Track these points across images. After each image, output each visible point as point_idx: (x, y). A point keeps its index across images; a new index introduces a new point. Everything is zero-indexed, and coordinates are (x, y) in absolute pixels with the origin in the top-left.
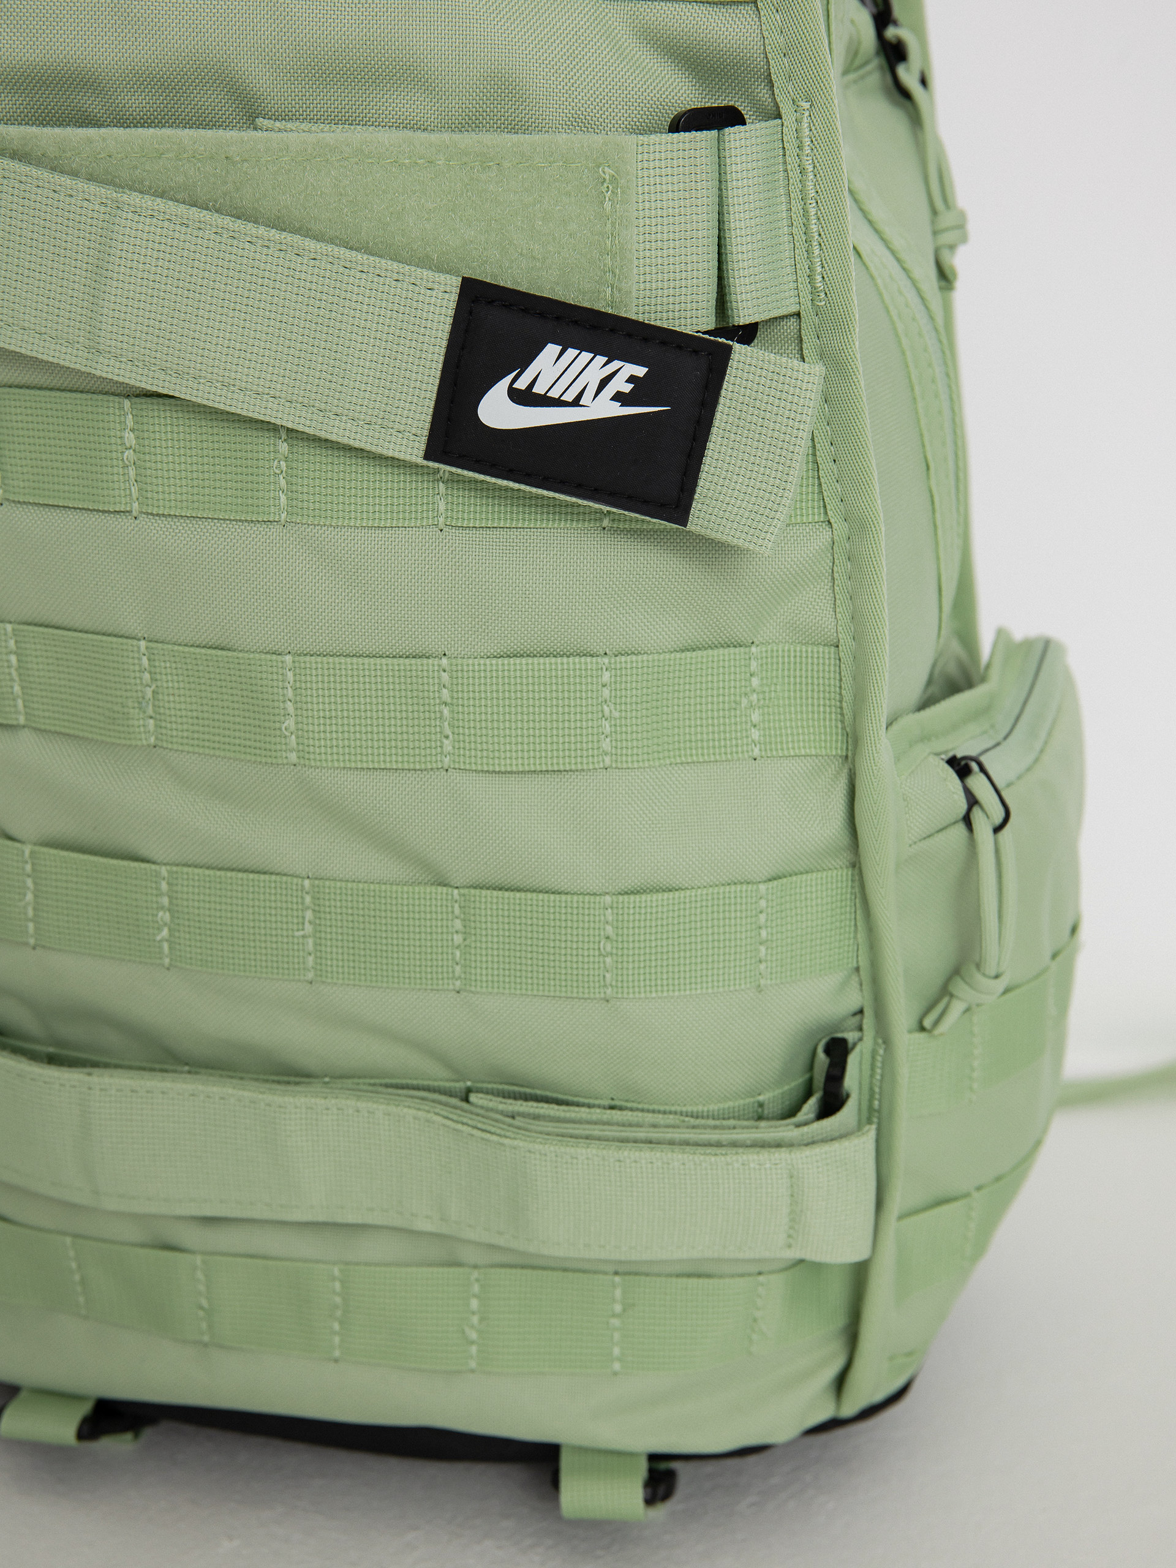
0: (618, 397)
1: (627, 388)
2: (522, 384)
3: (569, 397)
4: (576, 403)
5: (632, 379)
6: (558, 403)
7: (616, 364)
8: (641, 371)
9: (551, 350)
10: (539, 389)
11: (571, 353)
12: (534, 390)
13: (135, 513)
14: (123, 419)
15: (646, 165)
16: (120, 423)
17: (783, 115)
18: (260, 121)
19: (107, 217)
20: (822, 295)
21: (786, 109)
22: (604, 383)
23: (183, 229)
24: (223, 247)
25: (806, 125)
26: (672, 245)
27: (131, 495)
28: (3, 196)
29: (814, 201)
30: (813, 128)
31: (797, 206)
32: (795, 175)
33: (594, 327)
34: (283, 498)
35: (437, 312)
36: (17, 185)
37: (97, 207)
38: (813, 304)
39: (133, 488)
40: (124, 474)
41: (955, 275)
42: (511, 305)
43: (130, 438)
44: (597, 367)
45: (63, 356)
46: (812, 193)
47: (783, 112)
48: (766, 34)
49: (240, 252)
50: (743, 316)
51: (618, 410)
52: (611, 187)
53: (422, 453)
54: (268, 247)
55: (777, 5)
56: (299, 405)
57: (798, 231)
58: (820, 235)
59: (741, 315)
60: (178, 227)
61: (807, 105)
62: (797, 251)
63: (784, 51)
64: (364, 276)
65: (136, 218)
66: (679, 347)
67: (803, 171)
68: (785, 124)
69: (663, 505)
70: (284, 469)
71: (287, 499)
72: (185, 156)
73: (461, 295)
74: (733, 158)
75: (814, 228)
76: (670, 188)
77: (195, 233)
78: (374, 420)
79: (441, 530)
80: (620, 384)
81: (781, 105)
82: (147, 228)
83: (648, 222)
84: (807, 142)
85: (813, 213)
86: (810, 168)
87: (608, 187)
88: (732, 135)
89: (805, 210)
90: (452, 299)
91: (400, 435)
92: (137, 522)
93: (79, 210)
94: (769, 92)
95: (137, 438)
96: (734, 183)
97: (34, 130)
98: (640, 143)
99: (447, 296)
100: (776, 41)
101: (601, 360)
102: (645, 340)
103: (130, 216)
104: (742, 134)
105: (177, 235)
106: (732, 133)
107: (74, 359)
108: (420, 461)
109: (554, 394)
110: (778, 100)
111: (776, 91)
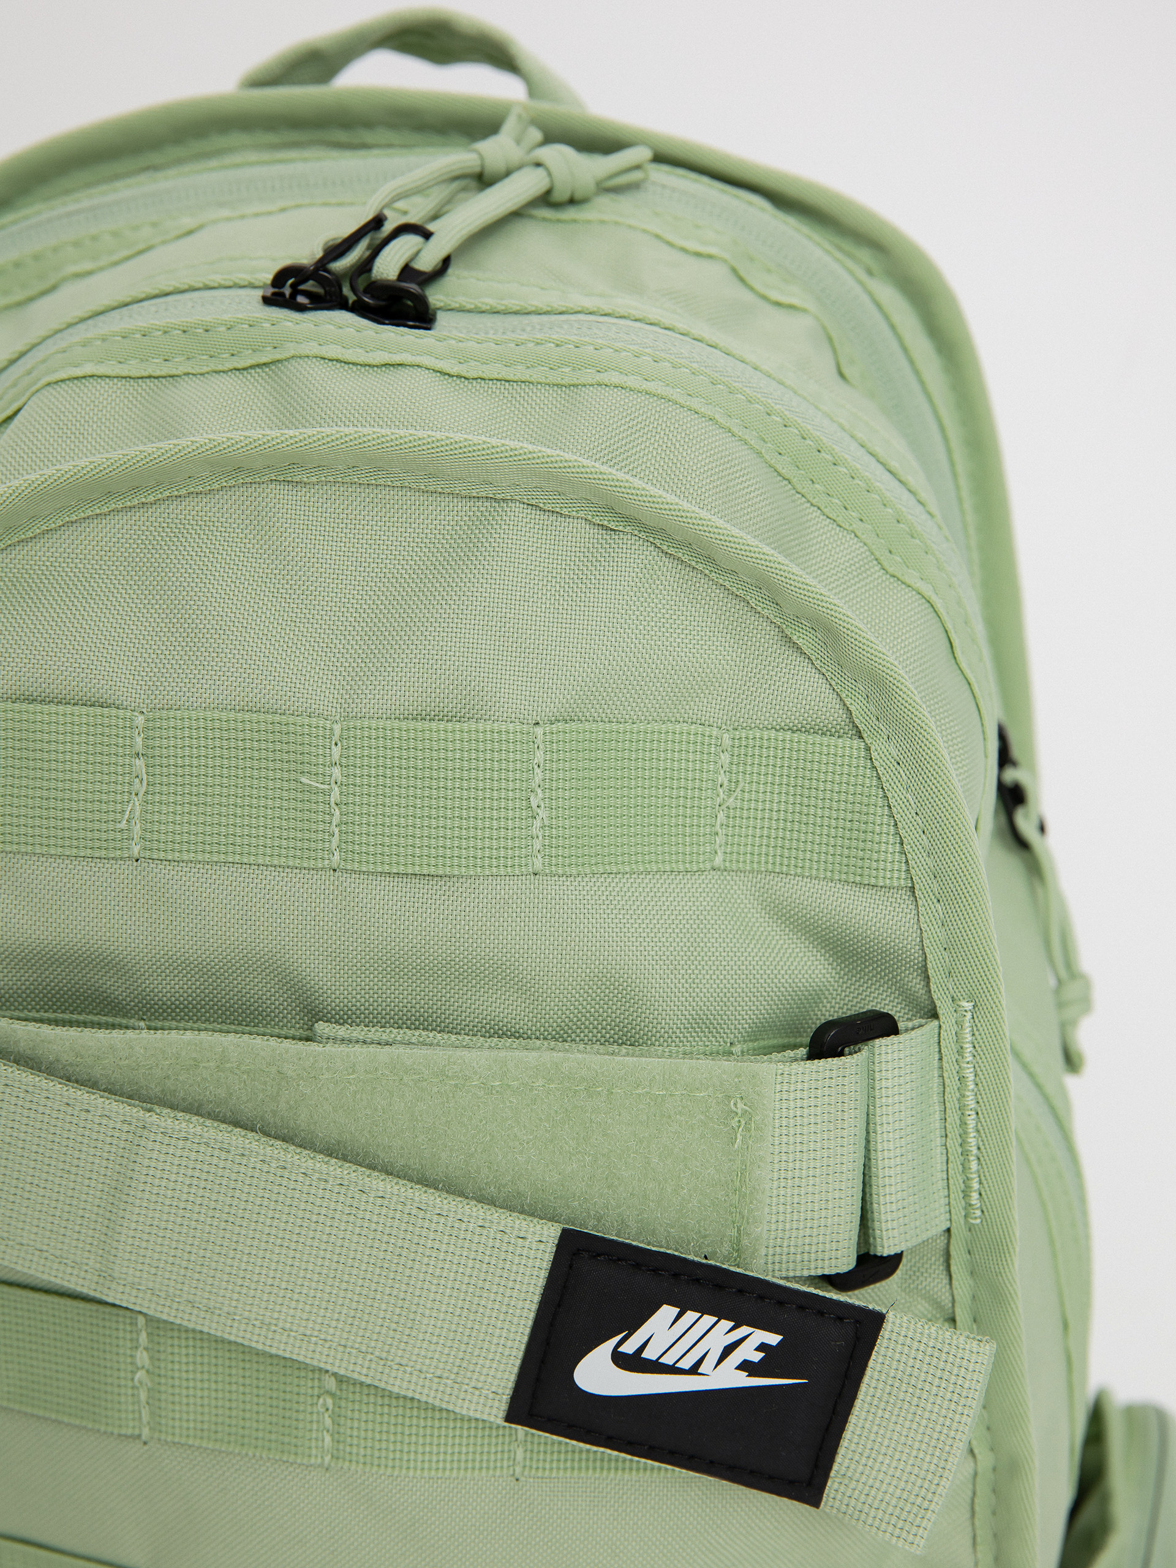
0: (745, 1366)
1: (757, 1357)
2: (629, 1348)
3: (685, 1364)
4: (694, 1370)
5: (762, 1347)
6: (672, 1370)
7: (744, 1330)
8: (773, 1339)
9: (668, 1312)
10: (649, 1354)
11: (691, 1316)
12: (644, 1355)
13: (144, 1438)
14: (134, 1336)
15: (785, 1097)
16: (131, 1340)
17: (941, 1016)
18: (321, 1027)
19: (130, 1137)
20: (978, 1213)
21: (944, 1008)
22: (728, 1350)
23: (223, 1155)
24: (271, 1178)
25: (968, 1030)
26: (811, 1183)
27: (140, 1418)
28: (5, 1105)
29: (973, 1113)
30: (977, 1033)
31: (953, 1118)
32: (952, 1083)
33: (719, 1287)
34: (328, 1439)
35: (530, 1264)
36: (21, 1095)
37: (118, 1126)
38: (966, 1221)
39: (143, 1412)
40: (133, 1395)
41: (1080, 1057)
42: (619, 1260)
43: (142, 1357)
44: (722, 1333)
45: (67, 1277)
46: (972, 1104)
47: (940, 1012)
48: (924, 926)
49: (292, 1185)
50: (885, 1247)
51: (743, 1380)
52: (743, 1122)
53: (502, 1414)
54: (326, 1181)
55: (938, 895)
56: (354, 1351)
57: (953, 1144)
58: (979, 1148)
59: (886, 1245)
60: (216, 1153)
61: (968, 1006)
62: (950, 1165)
63: (945, 946)
64: (442, 1220)
65: (166, 1140)
66: (821, 1313)
67: (962, 1079)
68: (943, 1026)
69: (791, 1482)
70: (331, 1407)
71: (333, 1440)
72: (228, 1065)
73: (559, 1246)
74: (884, 1073)
75: (972, 1141)
76: (813, 1121)
77: (238, 1159)
78: (445, 1375)
79: (517, 1480)
80: (749, 1352)
81: (938, 1003)
82: (179, 1153)
83: (784, 1158)
84: (968, 1047)
85: (971, 1126)
86: (971, 1077)
87: (739, 1121)
88: (883, 1048)
89: (963, 1124)
90: (548, 1250)
91: (477, 1393)
92: (146, 1448)
93: (96, 1127)
94: (925, 988)
95: (151, 1358)
96: (884, 1100)
97: (46, 1030)
98: (780, 1072)
99: (542, 1246)
100: (934, 936)
101: (725, 1324)
102: (781, 1303)
103: (159, 1138)
104: (895, 1046)
105: (215, 1161)
106: (883, 1045)
107: (81, 1281)
108: (500, 1422)
109: (668, 1360)
110: (935, 997)
111: (933, 987)
